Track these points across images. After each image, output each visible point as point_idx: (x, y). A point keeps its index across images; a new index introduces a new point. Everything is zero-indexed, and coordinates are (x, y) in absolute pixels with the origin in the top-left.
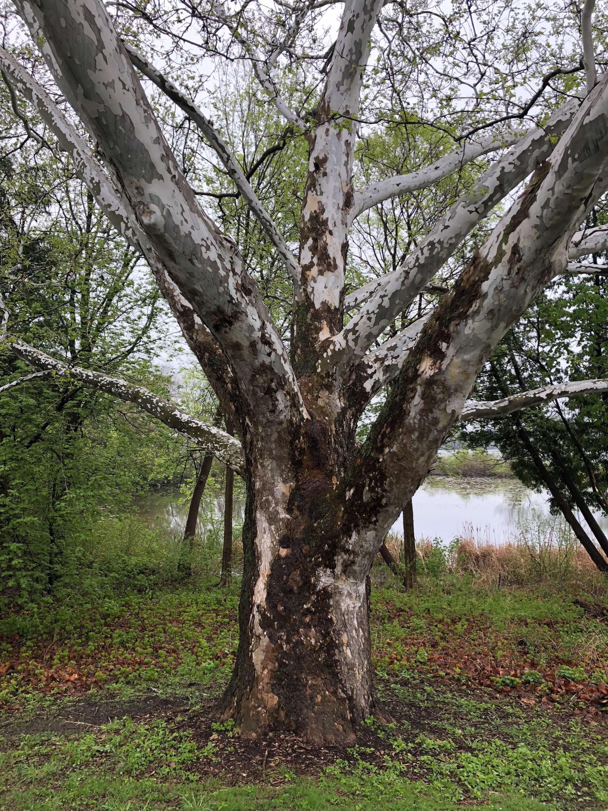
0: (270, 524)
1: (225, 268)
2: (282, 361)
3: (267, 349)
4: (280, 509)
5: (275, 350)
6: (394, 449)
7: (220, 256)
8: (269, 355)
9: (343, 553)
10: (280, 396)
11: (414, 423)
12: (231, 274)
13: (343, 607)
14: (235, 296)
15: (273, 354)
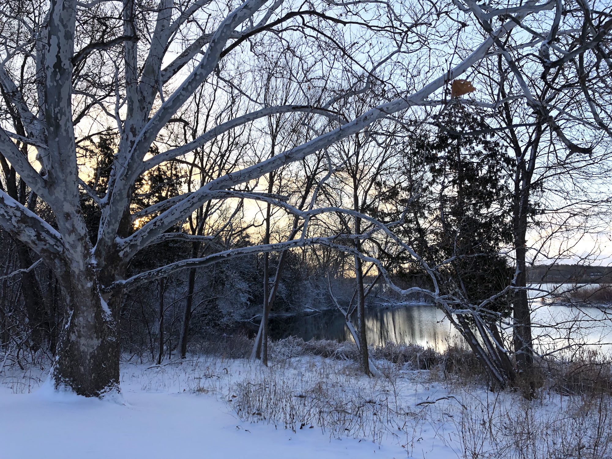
1: (8, 215)
2: (55, 247)
3: (43, 243)
4: (68, 309)
5: (49, 243)
7: (5, 212)
8: (45, 245)
10: (56, 261)
12: (13, 217)
13: (82, 349)
14: (16, 225)
15: (47, 244)
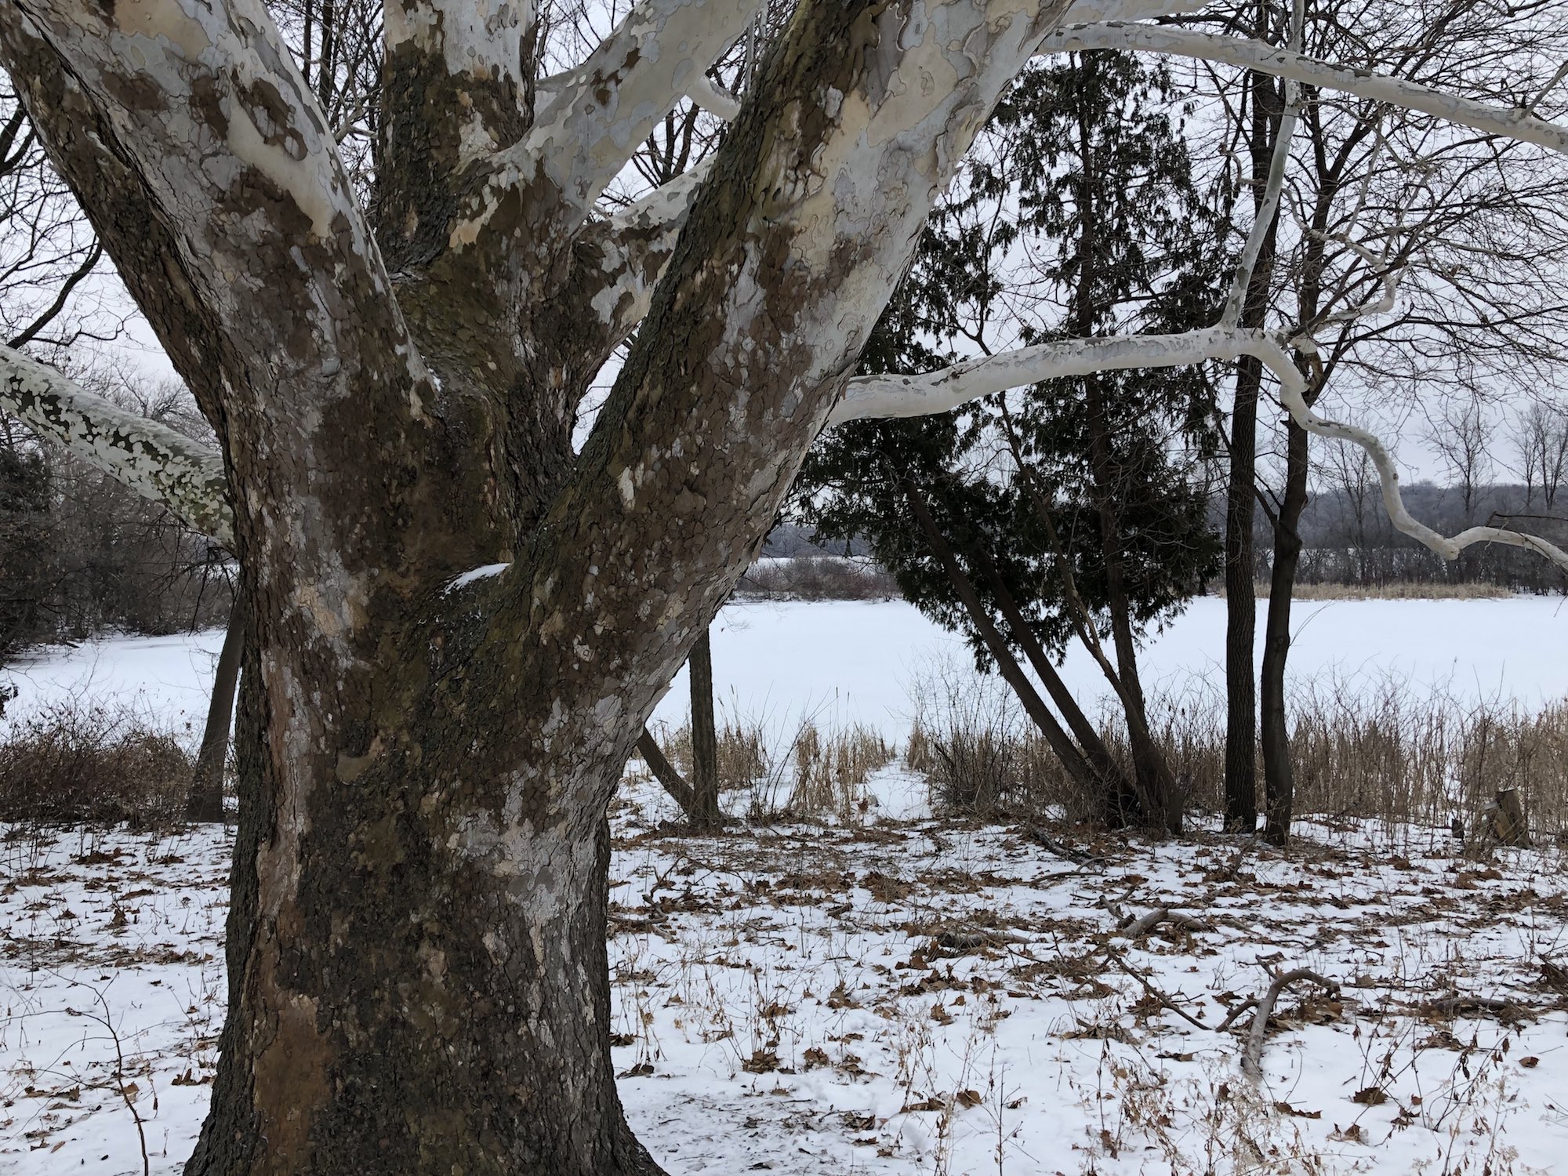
0: (308, 689)
6: (676, 451)
9: (526, 766)
10: (319, 293)
11: (738, 364)
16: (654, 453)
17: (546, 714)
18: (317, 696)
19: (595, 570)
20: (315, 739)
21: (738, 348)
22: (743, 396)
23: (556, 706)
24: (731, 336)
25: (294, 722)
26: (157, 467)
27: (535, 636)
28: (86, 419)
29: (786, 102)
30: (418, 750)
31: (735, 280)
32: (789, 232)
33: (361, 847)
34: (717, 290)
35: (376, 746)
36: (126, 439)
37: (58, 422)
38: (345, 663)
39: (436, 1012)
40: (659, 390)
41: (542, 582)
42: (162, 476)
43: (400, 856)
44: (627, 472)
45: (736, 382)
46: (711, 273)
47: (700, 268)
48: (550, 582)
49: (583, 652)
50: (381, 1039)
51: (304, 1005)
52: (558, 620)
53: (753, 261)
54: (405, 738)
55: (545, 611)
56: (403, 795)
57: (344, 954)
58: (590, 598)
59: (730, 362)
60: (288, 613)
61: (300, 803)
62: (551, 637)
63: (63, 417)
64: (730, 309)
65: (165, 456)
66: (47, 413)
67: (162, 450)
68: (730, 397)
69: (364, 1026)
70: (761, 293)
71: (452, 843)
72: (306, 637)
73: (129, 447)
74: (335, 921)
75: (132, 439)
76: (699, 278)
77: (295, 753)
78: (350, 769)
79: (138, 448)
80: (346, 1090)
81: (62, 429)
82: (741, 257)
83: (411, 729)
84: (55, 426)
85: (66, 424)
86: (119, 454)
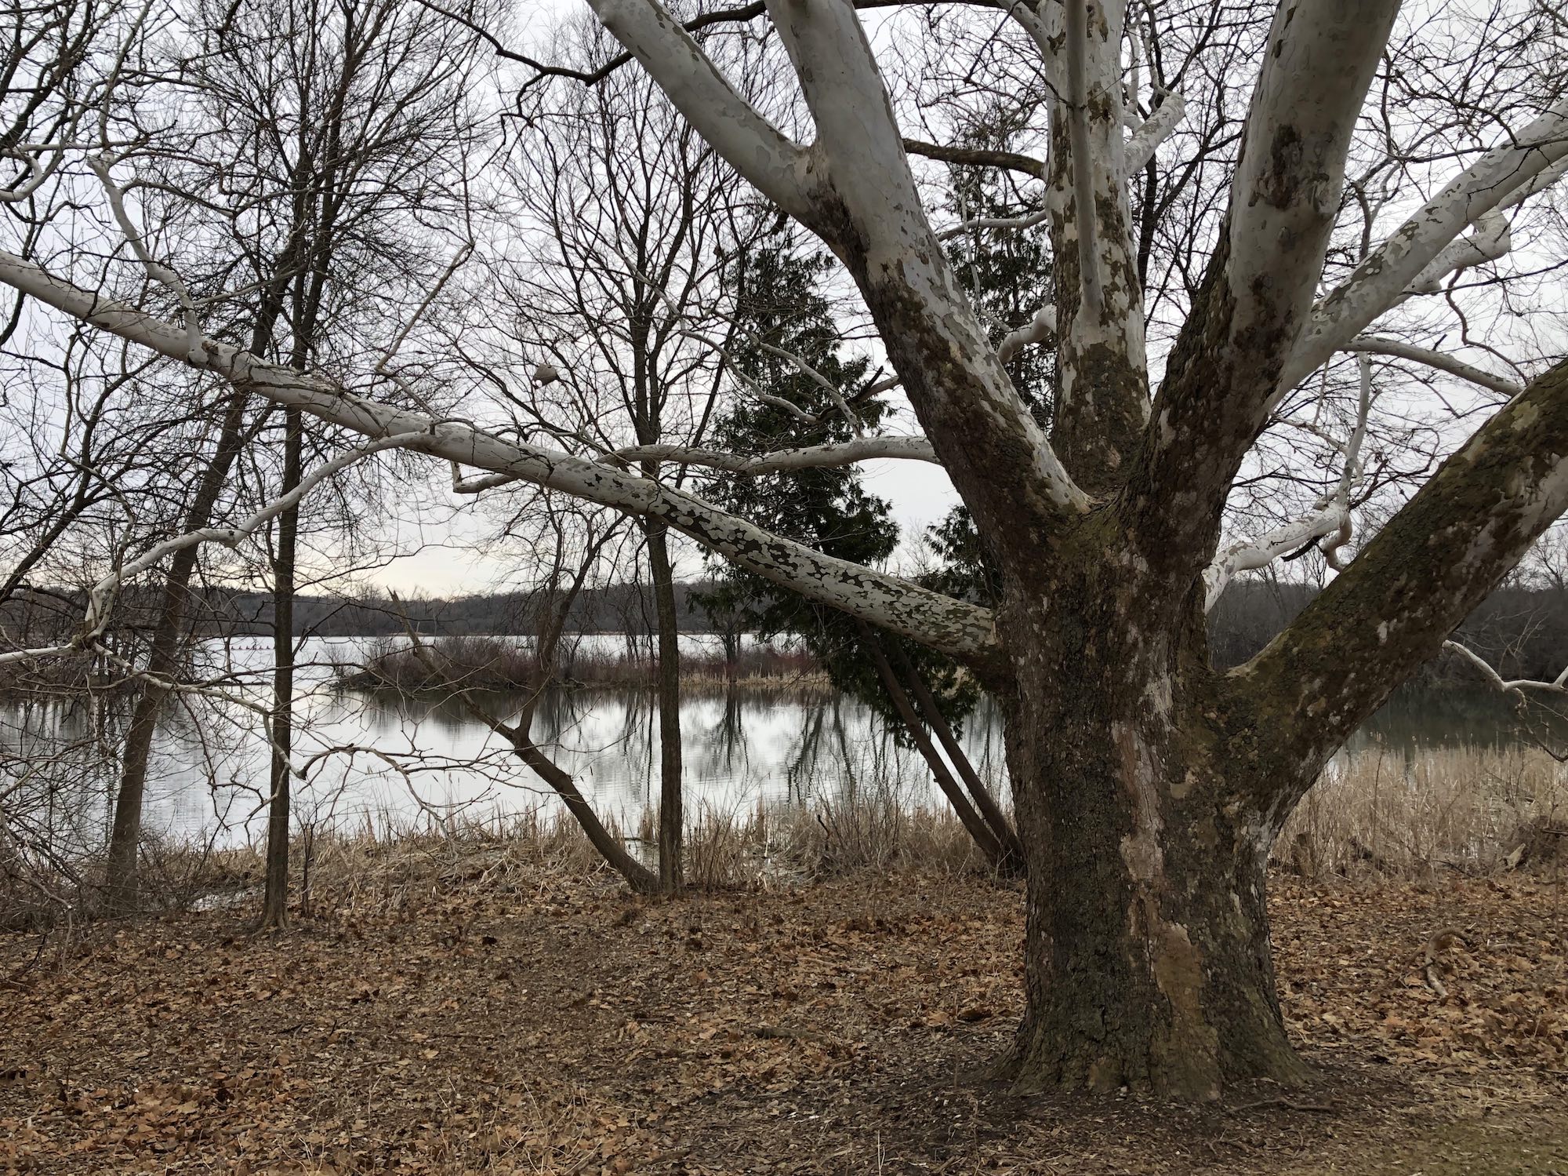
0: (1149, 744)
4: (1164, 717)
6: (1419, 613)
11: (1468, 572)
16: (1406, 614)
17: (1304, 757)
18: (1154, 749)
19: (1352, 675)
20: (1156, 774)
21: (1471, 565)
22: (1464, 589)
23: (1311, 752)
24: (1469, 558)
25: (1140, 764)
26: (889, 598)
27: (1303, 711)
28: (815, 563)
29: (1523, 456)
30: (1221, 778)
31: (1478, 532)
32: (1520, 516)
33: (1195, 836)
34: (1465, 538)
35: (1189, 777)
36: (856, 578)
37: (786, 563)
38: (1167, 728)
39: (1244, 931)
40: (1414, 583)
41: (1311, 681)
42: (897, 605)
43: (1217, 840)
44: (1384, 623)
45: (1464, 583)
46: (1460, 529)
47: (1453, 525)
48: (1317, 683)
49: (1335, 719)
50: (1224, 945)
51: (1179, 929)
52: (1323, 702)
53: (1492, 524)
54: (1210, 772)
55: (1313, 698)
56: (1216, 806)
57: (1197, 898)
58: (1345, 691)
59: (1464, 571)
60: (1141, 699)
61: (1152, 811)
62: (1316, 713)
63: (791, 560)
64: (1471, 546)
65: (897, 592)
66: (775, 558)
67: (894, 588)
68: (1458, 588)
69: (1214, 939)
70: (1492, 540)
71: (1244, 831)
72: (1149, 712)
73: (859, 584)
74: (1189, 880)
75: (861, 578)
76: (1450, 530)
77: (1144, 782)
78: (1179, 792)
79: (868, 586)
80: (1214, 974)
81: (789, 569)
82: (1484, 523)
83: (1212, 766)
84: (784, 567)
85: (795, 566)
86: (849, 588)
